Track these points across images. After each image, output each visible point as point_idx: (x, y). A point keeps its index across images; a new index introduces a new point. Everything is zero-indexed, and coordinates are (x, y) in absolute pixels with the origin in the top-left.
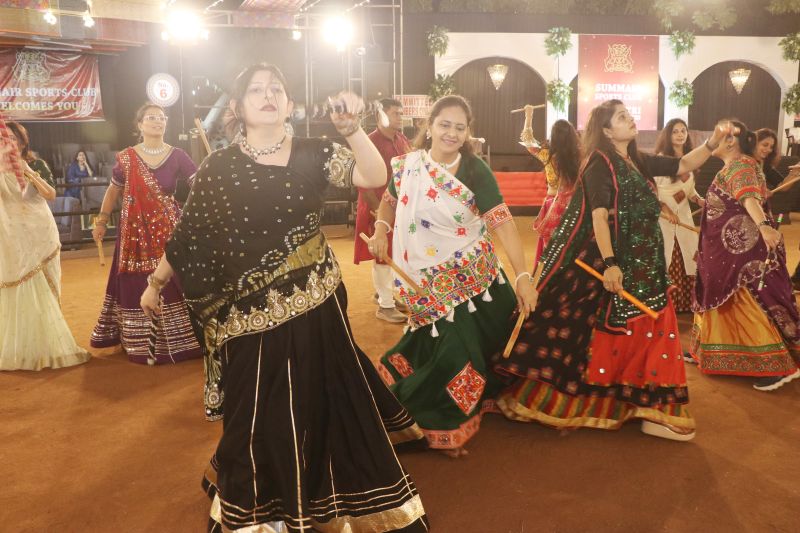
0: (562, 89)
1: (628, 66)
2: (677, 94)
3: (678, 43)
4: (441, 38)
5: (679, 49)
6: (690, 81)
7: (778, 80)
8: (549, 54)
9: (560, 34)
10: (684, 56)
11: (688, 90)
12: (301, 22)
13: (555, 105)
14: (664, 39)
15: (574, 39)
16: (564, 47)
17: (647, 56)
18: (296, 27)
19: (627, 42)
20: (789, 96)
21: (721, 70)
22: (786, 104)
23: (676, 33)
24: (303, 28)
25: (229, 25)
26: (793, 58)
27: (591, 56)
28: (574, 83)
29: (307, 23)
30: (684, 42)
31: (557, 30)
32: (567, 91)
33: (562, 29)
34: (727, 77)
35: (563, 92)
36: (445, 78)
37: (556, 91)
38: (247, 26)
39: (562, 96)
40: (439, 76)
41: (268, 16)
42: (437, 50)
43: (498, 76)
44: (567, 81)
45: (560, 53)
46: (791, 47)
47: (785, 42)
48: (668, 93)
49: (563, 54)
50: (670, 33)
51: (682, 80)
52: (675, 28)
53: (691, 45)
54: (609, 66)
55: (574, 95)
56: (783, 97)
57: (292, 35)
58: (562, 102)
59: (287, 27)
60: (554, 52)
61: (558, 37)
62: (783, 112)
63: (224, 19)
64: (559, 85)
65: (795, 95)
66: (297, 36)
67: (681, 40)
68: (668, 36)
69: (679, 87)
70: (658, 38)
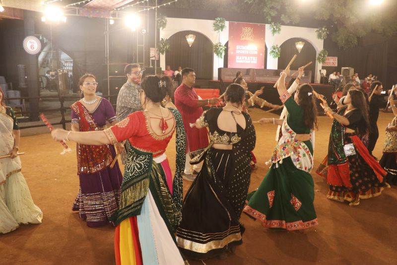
0: (221, 48)
1: (252, 38)
2: (273, 52)
3: (274, 29)
4: (164, 20)
5: (274, 31)
6: (279, 46)
7: (315, 48)
8: (215, 31)
9: (221, 21)
10: (276, 34)
11: (278, 50)
12: (114, 15)
13: (217, 55)
14: (267, 26)
15: (227, 23)
16: (222, 27)
17: (260, 34)
18: (111, 18)
19: (251, 26)
20: (320, 55)
21: (292, 42)
22: (319, 59)
23: (273, 24)
24: (115, 18)
25: (77, 15)
26: (321, 38)
27: (235, 33)
28: (227, 45)
29: (117, 16)
30: (277, 28)
31: (219, 19)
32: (223, 48)
33: (222, 19)
34: (295, 45)
35: (222, 49)
36: (165, 40)
37: (218, 48)
38: (86, 16)
39: (221, 51)
40: (162, 39)
41: (98, 11)
42: (161, 26)
43: (190, 40)
44: (223, 44)
45: (220, 30)
46: (320, 33)
47: (317, 31)
48: (269, 51)
49: (222, 30)
50: (270, 23)
51: (276, 46)
52: (272, 21)
53: (280, 30)
54: (243, 37)
55: (226, 51)
56: (317, 56)
57: (109, 22)
58: (221, 54)
59: (107, 17)
60: (217, 30)
61: (219, 23)
62: (317, 62)
63: (74, 12)
64: (220, 46)
65: (322, 55)
66: (112, 22)
67: (275, 27)
68: (269, 25)
69: (274, 49)
70: (265, 25)
